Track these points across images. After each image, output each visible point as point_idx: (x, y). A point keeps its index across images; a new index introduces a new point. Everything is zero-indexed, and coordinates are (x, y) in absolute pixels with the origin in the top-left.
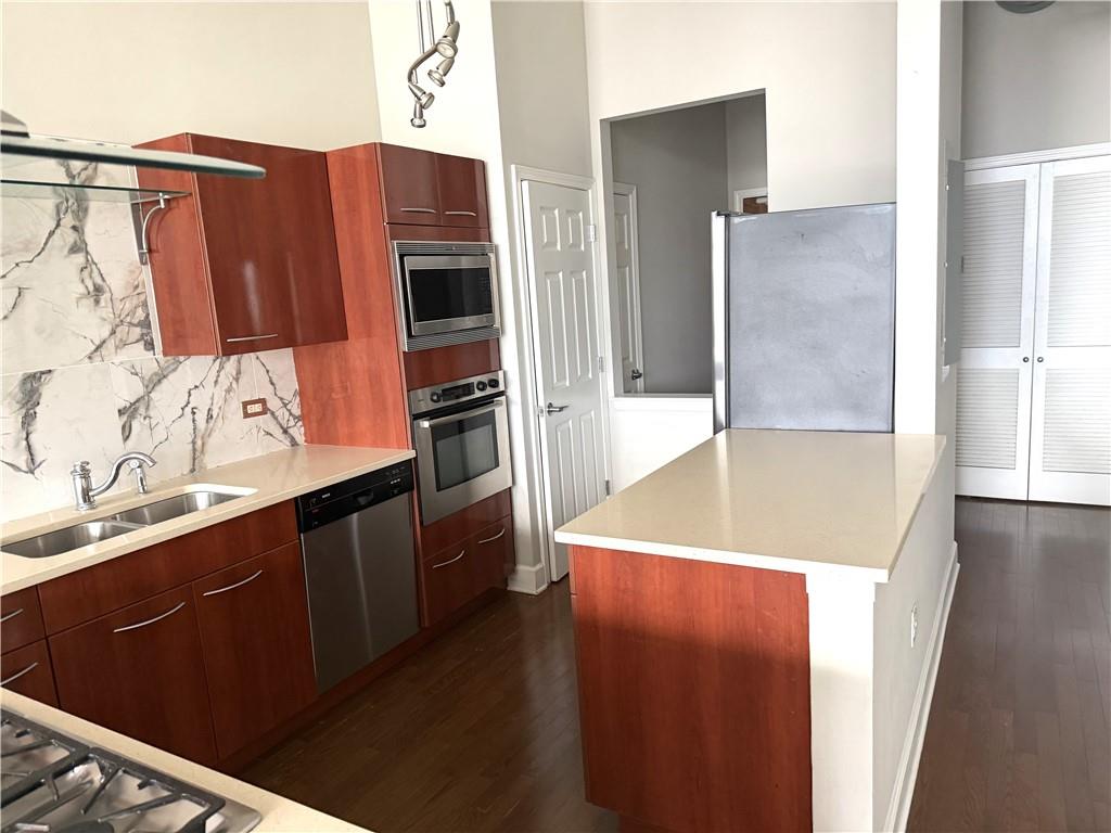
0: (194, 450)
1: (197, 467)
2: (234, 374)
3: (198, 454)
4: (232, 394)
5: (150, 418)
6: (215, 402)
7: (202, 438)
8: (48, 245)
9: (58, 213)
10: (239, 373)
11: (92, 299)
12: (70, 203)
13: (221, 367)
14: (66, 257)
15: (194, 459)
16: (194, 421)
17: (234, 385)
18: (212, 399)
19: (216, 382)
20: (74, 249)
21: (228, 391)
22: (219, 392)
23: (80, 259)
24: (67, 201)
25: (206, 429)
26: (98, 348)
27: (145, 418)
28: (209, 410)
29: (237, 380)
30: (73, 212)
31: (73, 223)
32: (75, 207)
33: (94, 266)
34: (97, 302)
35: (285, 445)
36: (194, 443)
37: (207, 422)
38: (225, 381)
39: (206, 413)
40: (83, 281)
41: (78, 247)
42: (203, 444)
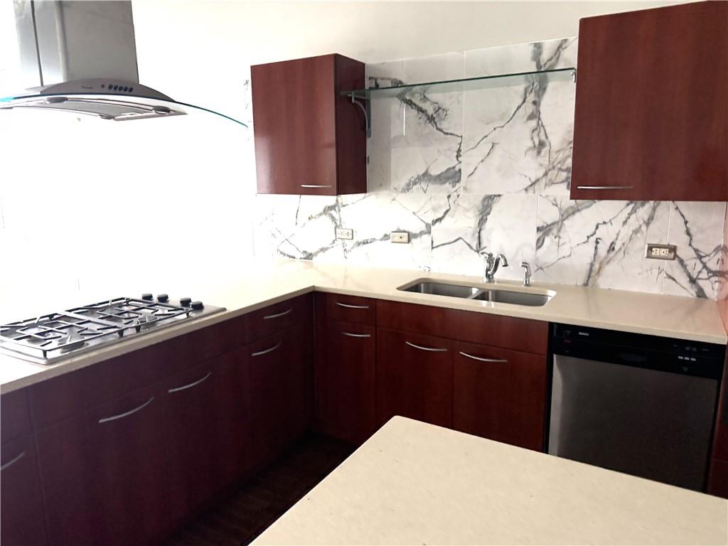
0: (591, 270)
1: (590, 284)
2: (646, 218)
3: (593, 274)
4: (639, 235)
5: (560, 238)
6: (619, 238)
7: (601, 263)
8: (515, 116)
9: (525, 94)
10: (651, 218)
11: (536, 151)
12: (535, 86)
13: (634, 211)
14: (525, 122)
15: (589, 277)
16: (596, 248)
17: (644, 228)
18: (618, 235)
19: (625, 222)
20: (531, 117)
21: (636, 232)
22: (626, 232)
23: (533, 123)
24: (533, 85)
25: (606, 258)
26: (533, 184)
27: (555, 237)
28: (613, 243)
29: (648, 224)
30: (535, 92)
31: (533, 99)
32: (538, 88)
33: (542, 129)
34: (539, 153)
35: (691, 293)
36: (592, 265)
37: (608, 252)
38: (634, 223)
39: (609, 245)
40: (532, 139)
41: (535, 116)
42: (600, 268)
